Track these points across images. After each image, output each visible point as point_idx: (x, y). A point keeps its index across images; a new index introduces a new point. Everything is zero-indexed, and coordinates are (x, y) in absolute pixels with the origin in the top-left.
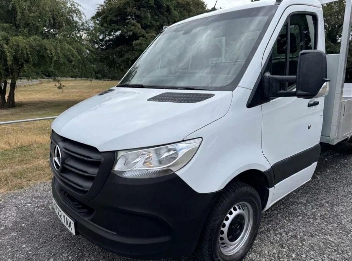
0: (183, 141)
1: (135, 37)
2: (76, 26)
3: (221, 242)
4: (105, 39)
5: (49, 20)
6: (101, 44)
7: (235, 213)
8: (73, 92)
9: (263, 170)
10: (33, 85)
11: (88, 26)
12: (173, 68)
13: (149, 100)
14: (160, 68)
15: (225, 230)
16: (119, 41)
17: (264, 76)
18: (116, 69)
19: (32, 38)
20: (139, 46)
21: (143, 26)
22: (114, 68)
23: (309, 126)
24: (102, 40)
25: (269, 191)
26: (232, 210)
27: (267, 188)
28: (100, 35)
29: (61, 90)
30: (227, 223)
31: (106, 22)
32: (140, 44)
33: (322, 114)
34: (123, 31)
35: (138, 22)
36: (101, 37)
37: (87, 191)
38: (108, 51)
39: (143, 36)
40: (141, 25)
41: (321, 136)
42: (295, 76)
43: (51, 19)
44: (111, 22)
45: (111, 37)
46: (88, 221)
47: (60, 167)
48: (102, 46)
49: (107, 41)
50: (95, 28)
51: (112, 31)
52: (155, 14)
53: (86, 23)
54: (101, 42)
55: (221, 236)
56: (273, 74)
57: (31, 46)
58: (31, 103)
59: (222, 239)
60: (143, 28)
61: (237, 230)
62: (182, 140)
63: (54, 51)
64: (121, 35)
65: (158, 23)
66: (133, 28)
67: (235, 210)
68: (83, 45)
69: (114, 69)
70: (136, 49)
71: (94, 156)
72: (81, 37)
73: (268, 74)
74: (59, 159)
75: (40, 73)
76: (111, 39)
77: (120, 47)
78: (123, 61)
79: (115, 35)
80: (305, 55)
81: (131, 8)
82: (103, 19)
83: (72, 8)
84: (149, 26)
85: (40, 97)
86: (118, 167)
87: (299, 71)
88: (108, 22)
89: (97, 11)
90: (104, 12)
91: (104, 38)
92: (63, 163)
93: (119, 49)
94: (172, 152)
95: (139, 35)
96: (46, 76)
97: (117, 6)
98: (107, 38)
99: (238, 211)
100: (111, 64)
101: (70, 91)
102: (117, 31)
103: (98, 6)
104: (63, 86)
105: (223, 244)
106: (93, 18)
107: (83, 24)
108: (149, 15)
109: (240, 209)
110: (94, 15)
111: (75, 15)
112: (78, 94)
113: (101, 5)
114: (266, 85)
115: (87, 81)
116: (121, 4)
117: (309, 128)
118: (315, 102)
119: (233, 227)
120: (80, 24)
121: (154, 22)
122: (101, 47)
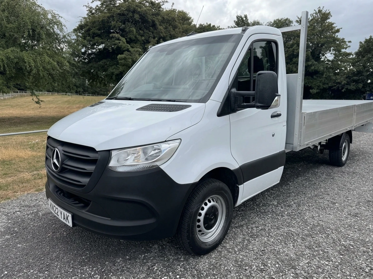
0: (166, 141)
1: (120, 51)
2: (57, 39)
3: (198, 229)
4: (87, 53)
5: (29, 32)
6: (83, 57)
7: (209, 205)
8: (51, 108)
9: (232, 168)
10: (5, 99)
11: (69, 39)
12: (158, 84)
13: (138, 110)
14: (146, 83)
15: (202, 218)
16: (102, 54)
17: (231, 92)
18: (99, 84)
19: (9, 50)
20: (123, 60)
21: (128, 40)
22: (96, 81)
23: (273, 134)
24: (84, 53)
25: (238, 187)
26: (207, 201)
27: (237, 185)
28: (82, 48)
29: (38, 105)
30: (203, 213)
31: (89, 35)
32: (125, 59)
33: (285, 124)
34: (107, 44)
35: (123, 36)
36: (83, 50)
37: (85, 185)
38: (90, 65)
39: (128, 50)
40: (126, 39)
41: (286, 143)
42: (255, 92)
43: (31, 31)
44: (94, 35)
45: (94, 50)
46: (85, 212)
47: (59, 168)
48: (85, 59)
49: (90, 54)
50: (77, 40)
51: (94, 44)
52: (140, 29)
53: (68, 36)
54: (83, 56)
55: (198, 224)
56: (238, 90)
57: (8, 58)
58: (4, 119)
59: (199, 226)
60: (128, 42)
61: (212, 220)
62: (164, 140)
63: (33, 64)
64: (104, 48)
65: (143, 38)
66: (117, 41)
67: (210, 201)
68: (64, 57)
69: (97, 84)
70: (121, 63)
71: (92, 155)
72: (62, 49)
73: (234, 90)
74: (58, 161)
75: (12, 86)
76: (94, 52)
77: (104, 61)
78: (106, 76)
79: (98, 48)
80: (260, 75)
81: (115, 22)
82: (86, 31)
83: (52, 20)
84: (134, 40)
85: (14, 113)
86: (112, 164)
87: (257, 88)
88: (91, 36)
89: (79, 23)
90: (87, 25)
91: (86, 51)
92: (62, 163)
93: (102, 63)
94: (157, 151)
95: (124, 49)
96: (19, 89)
97: (101, 20)
98: (90, 52)
99: (212, 203)
100: (94, 78)
101: (48, 106)
102: (100, 45)
103: (81, 18)
104: (42, 101)
105: (200, 231)
106: (75, 30)
107: (64, 37)
108: (134, 30)
109: (214, 201)
110: (76, 28)
111: (56, 27)
112: (57, 109)
113: (84, 18)
114: (233, 99)
115: (66, 96)
116: (104, 17)
117: (273, 135)
118: (277, 114)
119: (208, 216)
120: (62, 37)
121: (139, 37)
122: (83, 60)
